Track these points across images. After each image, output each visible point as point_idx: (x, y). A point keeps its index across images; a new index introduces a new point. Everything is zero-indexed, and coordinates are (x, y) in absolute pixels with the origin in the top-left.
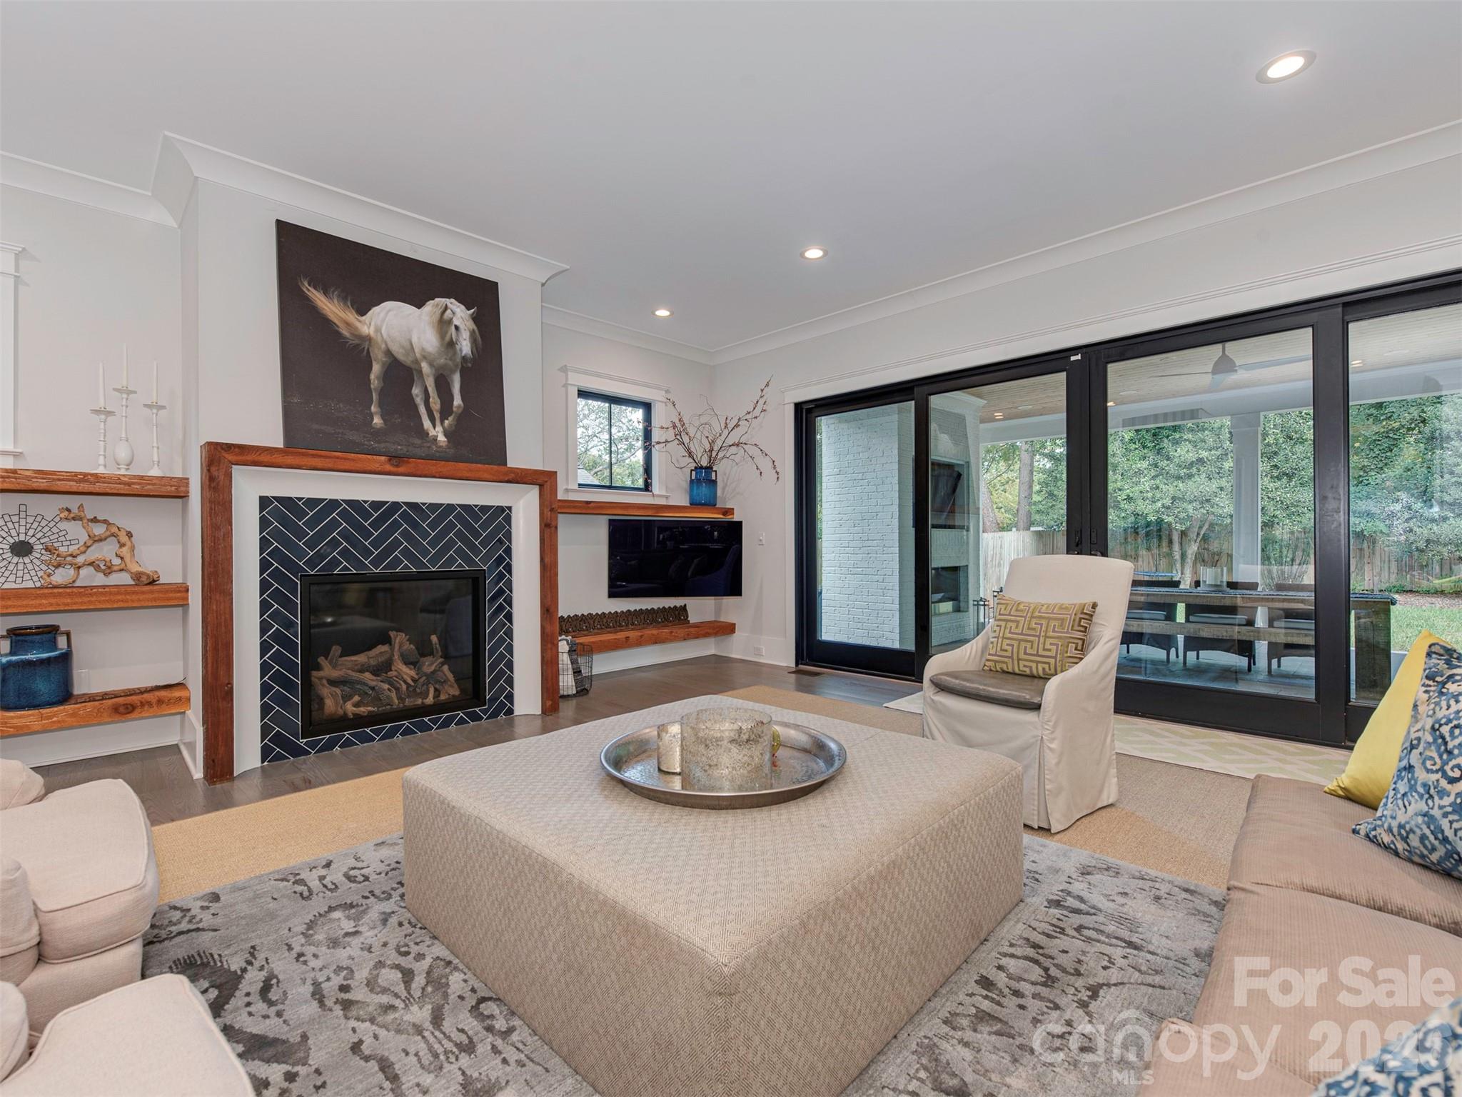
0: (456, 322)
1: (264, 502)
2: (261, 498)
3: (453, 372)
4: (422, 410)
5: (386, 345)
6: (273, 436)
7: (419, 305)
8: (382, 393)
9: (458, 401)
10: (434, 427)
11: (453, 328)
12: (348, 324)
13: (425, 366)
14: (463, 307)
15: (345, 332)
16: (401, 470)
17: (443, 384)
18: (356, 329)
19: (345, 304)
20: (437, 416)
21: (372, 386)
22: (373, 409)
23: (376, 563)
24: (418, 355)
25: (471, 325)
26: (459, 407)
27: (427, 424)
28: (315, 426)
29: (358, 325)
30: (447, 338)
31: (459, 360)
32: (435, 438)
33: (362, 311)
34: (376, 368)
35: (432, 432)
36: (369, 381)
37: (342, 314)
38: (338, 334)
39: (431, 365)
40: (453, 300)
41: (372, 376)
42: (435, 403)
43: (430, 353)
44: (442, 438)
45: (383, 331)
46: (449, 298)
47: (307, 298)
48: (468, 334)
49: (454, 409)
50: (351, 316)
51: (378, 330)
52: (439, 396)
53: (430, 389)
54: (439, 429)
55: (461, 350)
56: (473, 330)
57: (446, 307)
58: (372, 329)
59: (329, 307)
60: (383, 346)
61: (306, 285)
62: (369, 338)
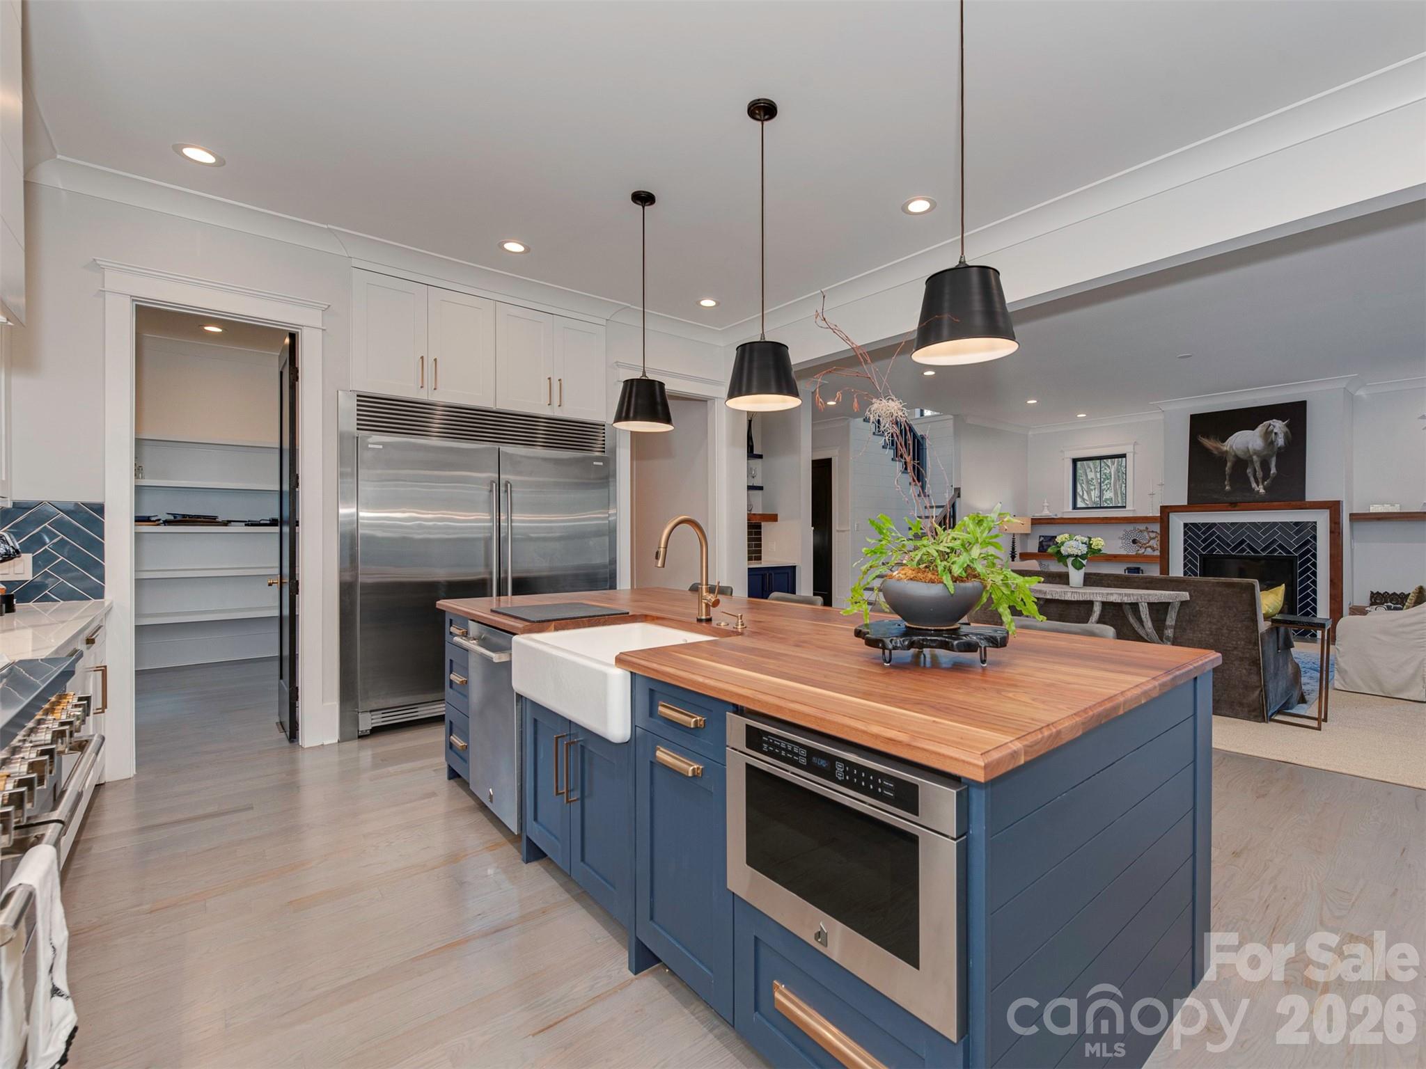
0: (1275, 431)
1: (1186, 525)
2: (1184, 524)
3: (1272, 456)
4: (1252, 479)
5: (1235, 452)
6: (1184, 501)
7: (1253, 429)
8: (1231, 475)
9: (1273, 471)
10: (1258, 486)
11: (1273, 434)
12: (1217, 449)
13: (1255, 458)
14: (1280, 422)
15: (1216, 452)
16: (1236, 508)
17: (1265, 465)
18: (1220, 449)
19: (1216, 438)
20: (1260, 480)
21: (1226, 473)
22: (1226, 483)
23: (1233, 550)
24: (1251, 453)
25: (1286, 429)
26: (1273, 474)
27: (1254, 485)
28: (1199, 495)
29: (1222, 447)
30: (1270, 440)
31: (1276, 449)
32: (1258, 492)
33: (1224, 441)
34: (1229, 464)
35: (1257, 489)
36: (1225, 471)
37: (1215, 445)
38: (1212, 454)
39: (1258, 456)
40: (1274, 420)
41: (1227, 468)
42: (1260, 474)
43: (1258, 451)
44: (1262, 491)
45: (1234, 447)
46: (1272, 419)
47: (1200, 443)
48: (1283, 434)
49: (1271, 475)
50: (1219, 445)
51: (1231, 447)
52: (1262, 470)
53: (1257, 468)
54: (1261, 486)
55: (1277, 444)
56: (1287, 432)
57: (1270, 425)
58: (1228, 447)
59: (1209, 443)
60: (1233, 454)
61: (1200, 436)
62: (1226, 452)
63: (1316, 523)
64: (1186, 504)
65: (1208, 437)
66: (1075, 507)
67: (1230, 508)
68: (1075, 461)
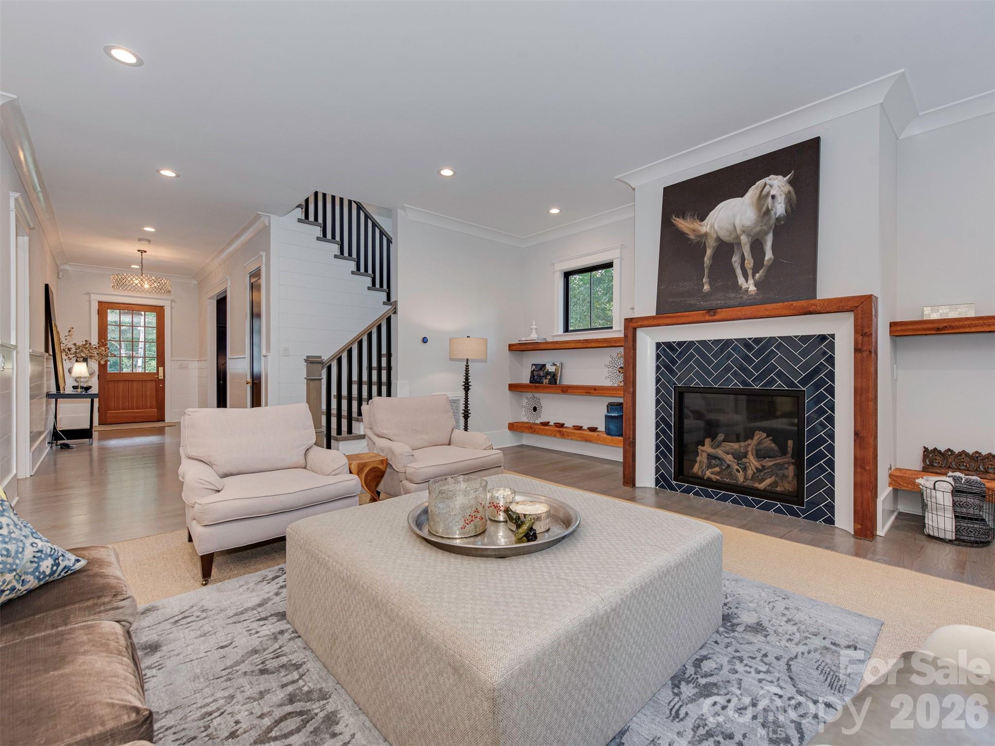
0: (773, 192)
1: (658, 345)
2: (655, 344)
3: (767, 233)
4: (739, 272)
5: (717, 234)
6: (653, 310)
8: (711, 267)
9: (769, 255)
10: (747, 281)
11: (770, 198)
12: (694, 230)
13: (744, 239)
14: (780, 177)
15: (692, 237)
16: (716, 317)
17: (757, 247)
18: (699, 231)
19: (694, 219)
20: (750, 272)
21: (705, 265)
22: (704, 280)
24: (739, 232)
25: (788, 188)
26: (770, 260)
27: (741, 280)
28: (671, 300)
29: (700, 228)
30: (764, 209)
31: (773, 221)
32: (747, 290)
33: (702, 219)
34: (709, 252)
35: (745, 286)
36: (703, 263)
37: (691, 226)
38: (688, 239)
39: (748, 235)
40: (772, 176)
41: (706, 259)
42: (749, 263)
43: (748, 227)
44: (752, 288)
45: (716, 225)
46: (768, 176)
48: (783, 197)
49: (765, 263)
50: (696, 225)
51: (712, 226)
52: (753, 257)
53: (746, 254)
54: (751, 281)
55: (775, 214)
56: (789, 192)
57: (765, 185)
58: (708, 227)
59: (684, 225)
60: (715, 236)
61: (674, 217)
62: (706, 234)
63: (833, 336)
64: (654, 314)
65: (683, 216)
66: (566, 330)
67: (708, 318)
68: (567, 275)
